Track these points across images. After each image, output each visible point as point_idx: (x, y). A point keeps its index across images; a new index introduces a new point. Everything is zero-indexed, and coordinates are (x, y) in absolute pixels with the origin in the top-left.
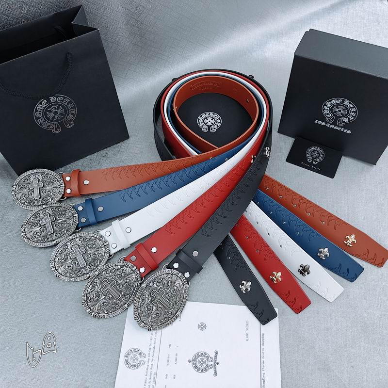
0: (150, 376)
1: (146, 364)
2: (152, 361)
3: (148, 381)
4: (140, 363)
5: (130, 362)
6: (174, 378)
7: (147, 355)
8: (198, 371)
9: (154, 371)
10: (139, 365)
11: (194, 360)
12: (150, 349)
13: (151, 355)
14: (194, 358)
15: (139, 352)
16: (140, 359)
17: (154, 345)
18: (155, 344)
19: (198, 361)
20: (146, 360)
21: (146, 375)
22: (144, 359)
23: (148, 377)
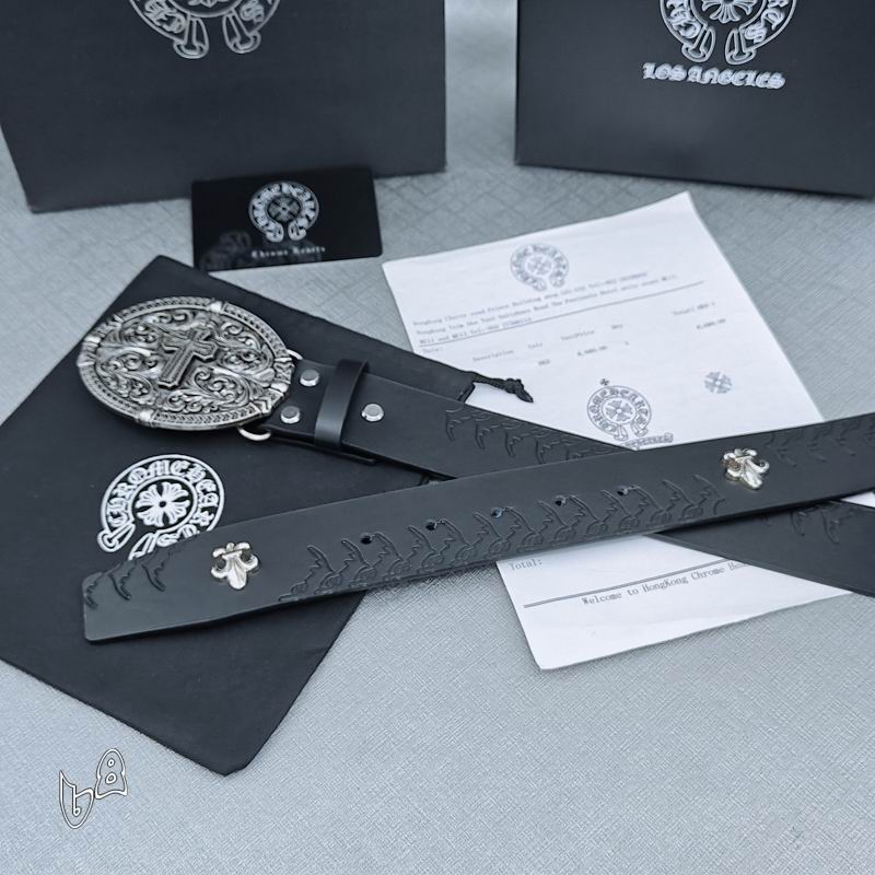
0: (517, 313)
1: (541, 295)
2: (555, 304)
3: (503, 312)
4: (535, 281)
5: (528, 261)
6: (542, 363)
7: (564, 288)
8: (592, 409)
9: (534, 315)
10: (530, 280)
11: (613, 392)
12: (583, 288)
13: (568, 297)
14: (620, 389)
15: (562, 270)
16: (545, 277)
17: (598, 293)
18: (602, 293)
19: (618, 399)
20: (551, 290)
21: (515, 304)
22: (549, 286)
23: (512, 310)
